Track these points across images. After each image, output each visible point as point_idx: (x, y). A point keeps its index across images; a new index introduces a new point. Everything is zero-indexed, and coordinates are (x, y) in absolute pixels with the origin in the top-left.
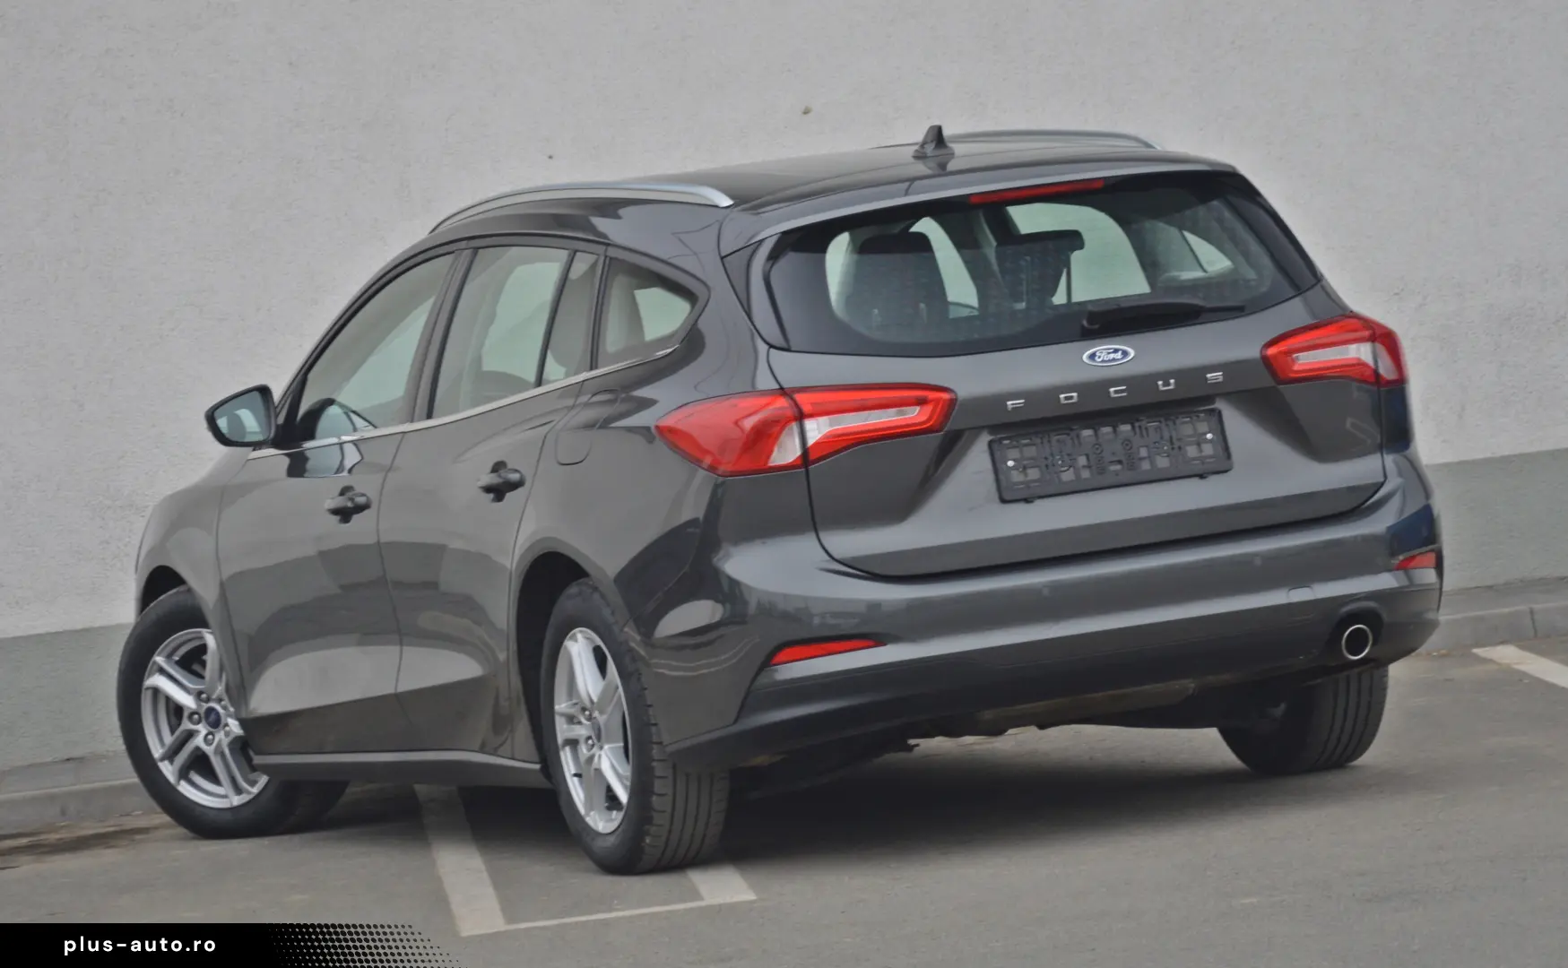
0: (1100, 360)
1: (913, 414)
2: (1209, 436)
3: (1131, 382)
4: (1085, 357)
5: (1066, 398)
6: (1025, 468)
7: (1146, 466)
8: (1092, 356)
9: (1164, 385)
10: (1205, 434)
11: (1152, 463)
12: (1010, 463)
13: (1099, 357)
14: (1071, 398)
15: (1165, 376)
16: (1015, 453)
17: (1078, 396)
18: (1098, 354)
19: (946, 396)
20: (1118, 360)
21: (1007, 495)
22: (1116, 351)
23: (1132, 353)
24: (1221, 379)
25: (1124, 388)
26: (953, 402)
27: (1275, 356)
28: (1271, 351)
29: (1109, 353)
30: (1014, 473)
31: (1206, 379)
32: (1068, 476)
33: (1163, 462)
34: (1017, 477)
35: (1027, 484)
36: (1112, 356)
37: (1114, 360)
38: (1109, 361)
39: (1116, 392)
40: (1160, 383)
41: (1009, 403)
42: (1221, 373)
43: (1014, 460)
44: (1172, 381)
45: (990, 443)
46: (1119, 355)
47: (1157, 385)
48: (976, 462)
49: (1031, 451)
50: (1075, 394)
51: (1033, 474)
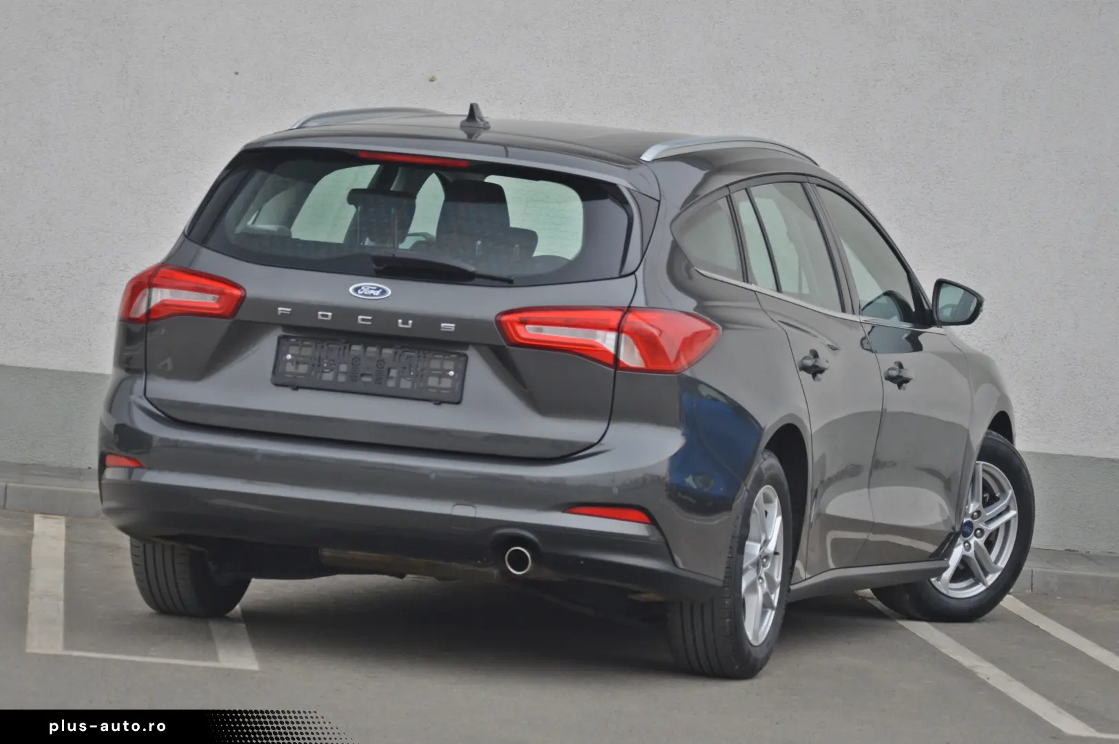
0: (362, 292)
1: (208, 300)
2: (452, 373)
3: (377, 314)
4: (351, 290)
5: (323, 315)
6: (298, 363)
7: (391, 384)
8: (356, 290)
9: (403, 323)
10: (449, 371)
11: (398, 383)
12: (289, 357)
13: (362, 290)
14: (327, 316)
15: (406, 317)
16: (294, 350)
17: (333, 316)
18: (362, 288)
19: (237, 292)
20: (375, 296)
21: (281, 380)
22: (378, 289)
23: (389, 292)
24: (453, 329)
25: (370, 318)
26: (242, 299)
27: (505, 322)
28: (505, 318)
29: (371, 289)
30: (289, 364)
31: (440, 327)
32: (328, 376)
33: (406, 384)
34: (290, 368)
35: (296, 375)
36: (372, 292)
37: (372, 295)
38: (368, 295)
39: (363, 320)
40: (400, 321)
41: (280, 309)
42: (453, 325)
43: (292, 355)
44: (410, 322)
45: (280, 339)
46: (378, 292)
47: (397, 322)
48: (265, 349)
49: (307, 352)
50: (330, 314)
51: (303, 369)
